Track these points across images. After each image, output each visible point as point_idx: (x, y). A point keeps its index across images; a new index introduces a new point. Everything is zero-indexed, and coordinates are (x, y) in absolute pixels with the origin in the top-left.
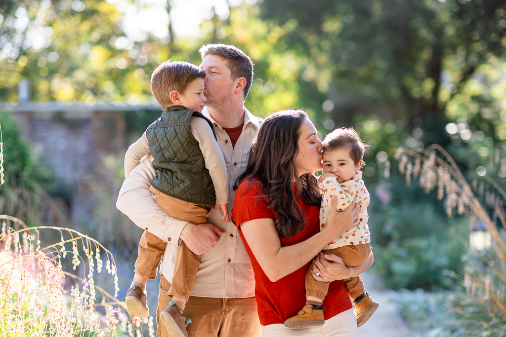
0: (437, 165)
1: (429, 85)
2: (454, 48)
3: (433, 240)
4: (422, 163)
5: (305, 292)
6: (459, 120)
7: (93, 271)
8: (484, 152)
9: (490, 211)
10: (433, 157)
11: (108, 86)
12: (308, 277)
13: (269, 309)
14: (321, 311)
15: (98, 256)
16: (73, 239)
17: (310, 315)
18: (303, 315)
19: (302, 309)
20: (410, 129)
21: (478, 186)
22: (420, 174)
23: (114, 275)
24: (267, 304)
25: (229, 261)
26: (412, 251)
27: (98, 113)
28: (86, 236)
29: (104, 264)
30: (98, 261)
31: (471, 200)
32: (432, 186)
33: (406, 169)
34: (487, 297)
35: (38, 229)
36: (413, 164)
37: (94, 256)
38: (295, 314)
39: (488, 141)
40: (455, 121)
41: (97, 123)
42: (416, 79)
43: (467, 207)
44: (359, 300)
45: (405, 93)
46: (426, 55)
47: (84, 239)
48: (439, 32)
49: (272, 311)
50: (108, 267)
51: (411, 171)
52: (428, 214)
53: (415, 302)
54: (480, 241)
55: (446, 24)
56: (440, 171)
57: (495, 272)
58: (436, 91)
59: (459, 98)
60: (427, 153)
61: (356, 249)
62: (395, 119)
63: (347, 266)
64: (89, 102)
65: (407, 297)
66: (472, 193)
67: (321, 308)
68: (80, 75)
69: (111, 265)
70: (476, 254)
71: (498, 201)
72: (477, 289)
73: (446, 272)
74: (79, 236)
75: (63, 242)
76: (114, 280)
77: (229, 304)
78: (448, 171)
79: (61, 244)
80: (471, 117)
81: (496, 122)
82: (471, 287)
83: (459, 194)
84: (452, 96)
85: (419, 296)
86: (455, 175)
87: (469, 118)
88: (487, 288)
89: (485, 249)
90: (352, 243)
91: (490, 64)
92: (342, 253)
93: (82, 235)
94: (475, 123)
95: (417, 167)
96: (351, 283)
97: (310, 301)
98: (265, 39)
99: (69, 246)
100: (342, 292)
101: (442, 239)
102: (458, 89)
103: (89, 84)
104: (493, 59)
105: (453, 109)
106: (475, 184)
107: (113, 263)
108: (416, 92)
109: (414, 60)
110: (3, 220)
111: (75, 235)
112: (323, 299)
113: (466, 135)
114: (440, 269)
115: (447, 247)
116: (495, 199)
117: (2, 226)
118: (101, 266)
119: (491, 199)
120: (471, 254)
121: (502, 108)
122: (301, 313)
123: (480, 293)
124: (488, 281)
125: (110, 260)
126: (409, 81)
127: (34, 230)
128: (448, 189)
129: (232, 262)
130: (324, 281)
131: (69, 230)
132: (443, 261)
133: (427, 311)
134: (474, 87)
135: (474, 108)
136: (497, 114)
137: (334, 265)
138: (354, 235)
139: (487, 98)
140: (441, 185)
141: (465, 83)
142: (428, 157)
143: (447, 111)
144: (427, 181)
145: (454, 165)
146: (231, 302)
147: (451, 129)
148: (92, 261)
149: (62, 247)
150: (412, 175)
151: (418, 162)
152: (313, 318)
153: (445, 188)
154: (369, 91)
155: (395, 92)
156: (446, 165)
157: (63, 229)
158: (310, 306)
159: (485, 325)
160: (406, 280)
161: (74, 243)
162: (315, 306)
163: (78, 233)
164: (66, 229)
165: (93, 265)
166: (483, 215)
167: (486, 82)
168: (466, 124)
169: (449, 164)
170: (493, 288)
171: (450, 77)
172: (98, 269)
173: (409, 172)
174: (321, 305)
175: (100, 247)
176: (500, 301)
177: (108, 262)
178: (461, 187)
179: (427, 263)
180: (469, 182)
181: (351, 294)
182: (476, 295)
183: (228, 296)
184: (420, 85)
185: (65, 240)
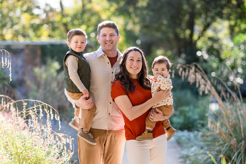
0: (196, 71)
1: (188, 32)
2: (200, 15)
3: (192, 107)
4: (189, 71)
5: (145, 125)
6: (202, 50)
7: (49, 119)
8: (215, 65)
9: (219, 93)
10: (193, 68)
11: (31, 33)
12: (147, 119)
13: (130, 133)
14: (151, 134)
15: (51, 112)
16: (40, 105)
17: (146, 135)
18: (144, 135)
19: (143, 133)
20: (179, 54)
21: (214, 81)
22: (188, 76)
23: (59, 120)
24: (129, 131)
25: (109, 114)
26: (182, 113)
27: (27, 46)
28: (46, 104)
29: (54, 116)
30: (51, 115)
31: (211, 88)
32: (193, 81)
33: (182, 73)
34: (218, 132)
35: (24, 101)
36: (185, 71)
37: (49, 112)
38: (141, 135)
39: (217, 60)
40: (200, 50)
41: (27, 51)
42: (182, 29)
43: (209, 91)
44: (168, 129)
45: (177, 36)
46: (187, 18)
47: (45, 105)
48: (193, 6)
49: (131, 134)
50: (56, 117)
51: (184, 74)
52: (188, 95)
53: (183, 136)
54: (214, 107)
55: (196, 3)
56: (197, 74)
57: (222, 120)
58: (191, 35)
59: (202, 39)
60: (191, 66)
61: (168, 108)
62: (171, 49)
63: (164, 115)
64: (21, 40)
65: (180, 134)
66: (211, 85)
67: (152, 132)
68: (16, 27)
69: (57, 116)
70: (212, 113)
71: (223, 88)
72: (213, 128)
73: (198, 121)
74: (42, 104)
75: (35, 106)
76: (59, 123)
77: (109, 132)
78: (201, 74)
79: (34, 107)
80: (208, 48)
81: (220, 51)
82: (211, 127)
83: (205, 85)
84: (199, 38)
85: (185, 134)
86: (203, 76)
87: (207, 48)
88: (218, 127)
89: (216, 110)
90: (167, 105)
91: (217, 22)
92: (163, 110)
93: (44, 104)
94: (210, 51)
95: (187, 73)
96: (165, 122)
97: (147, 129)
98: (108, 9)
99: (38, 108)
100: (161, 127)
101: (195, 107)
102: (202, 34)
103: (21, 32)
104: (219, 20)
105: (199, 44)
106: (212, 80)
107: (58, 115)
108: (182, 36)
109: (181, 20)
110: (2, 97)
111: (41, 103)
112: (153, 129)
113: (206, 56)
114: (195, 120)
115: (198, 110)
116: (221, 87)
117: (2, 100)
118: (53, 117)
119: (220, 87)
120: (210, 113)
121: (223, 43)
122: (143, 134)
123: (215, 130)
124: (218, 124)
125: (57, 114)
126: (178, 30)
127: (22, 101)
128: (201, 83)
129: (110, 114)
130: (154, 121)
131: (38, 101)
132: (196, 117)
133: (189, 140)
134: (210, 33)
135: (210, 43)
136: (221, 46)
137: (159, 114)
138: (168, 101)
139: (216, 38)
140: (197, 81)
141: (205, 31)
142: (191, 68)
143: (197, 45)
144: (191, 79)
145: (203, 72)
146: (110, 131)
147: (199, 54)
148: (49, 114)
149: (35, 108)
150: (184, 76)
151: (187, 70)
152: (148, 136)
153: (199, 82)
154: (158, 35)
155: (171, 36)
156: (200, 72)
157: (35, 100)
158: (147, 131)
159: (217, 144)
160: (179, 126)
161: (40, 107)
162: (149, 131)
163: (42, 103)
164: (37, 101)
165: (49, 116)
166: (216, 95)
167: (215, 30)
168: (206, 51)
169: (201, 71)
170: (220, 127)
171: (198, 28)
172: (51, 118)
173: (183, 75)
174: (152, 131)
175: (52, 108)
176: (224, 133)
177: (56, 115)
178: (206, 81)
179: (189, 118)
180: (210, 79)
181: (165, 127)
182: (213, 131)
183: (108, 129)
184: (184, 32)
185: (36, 105)
